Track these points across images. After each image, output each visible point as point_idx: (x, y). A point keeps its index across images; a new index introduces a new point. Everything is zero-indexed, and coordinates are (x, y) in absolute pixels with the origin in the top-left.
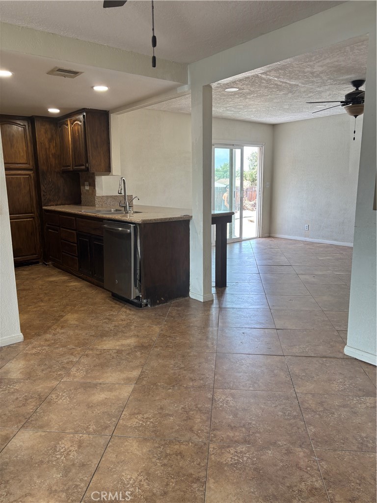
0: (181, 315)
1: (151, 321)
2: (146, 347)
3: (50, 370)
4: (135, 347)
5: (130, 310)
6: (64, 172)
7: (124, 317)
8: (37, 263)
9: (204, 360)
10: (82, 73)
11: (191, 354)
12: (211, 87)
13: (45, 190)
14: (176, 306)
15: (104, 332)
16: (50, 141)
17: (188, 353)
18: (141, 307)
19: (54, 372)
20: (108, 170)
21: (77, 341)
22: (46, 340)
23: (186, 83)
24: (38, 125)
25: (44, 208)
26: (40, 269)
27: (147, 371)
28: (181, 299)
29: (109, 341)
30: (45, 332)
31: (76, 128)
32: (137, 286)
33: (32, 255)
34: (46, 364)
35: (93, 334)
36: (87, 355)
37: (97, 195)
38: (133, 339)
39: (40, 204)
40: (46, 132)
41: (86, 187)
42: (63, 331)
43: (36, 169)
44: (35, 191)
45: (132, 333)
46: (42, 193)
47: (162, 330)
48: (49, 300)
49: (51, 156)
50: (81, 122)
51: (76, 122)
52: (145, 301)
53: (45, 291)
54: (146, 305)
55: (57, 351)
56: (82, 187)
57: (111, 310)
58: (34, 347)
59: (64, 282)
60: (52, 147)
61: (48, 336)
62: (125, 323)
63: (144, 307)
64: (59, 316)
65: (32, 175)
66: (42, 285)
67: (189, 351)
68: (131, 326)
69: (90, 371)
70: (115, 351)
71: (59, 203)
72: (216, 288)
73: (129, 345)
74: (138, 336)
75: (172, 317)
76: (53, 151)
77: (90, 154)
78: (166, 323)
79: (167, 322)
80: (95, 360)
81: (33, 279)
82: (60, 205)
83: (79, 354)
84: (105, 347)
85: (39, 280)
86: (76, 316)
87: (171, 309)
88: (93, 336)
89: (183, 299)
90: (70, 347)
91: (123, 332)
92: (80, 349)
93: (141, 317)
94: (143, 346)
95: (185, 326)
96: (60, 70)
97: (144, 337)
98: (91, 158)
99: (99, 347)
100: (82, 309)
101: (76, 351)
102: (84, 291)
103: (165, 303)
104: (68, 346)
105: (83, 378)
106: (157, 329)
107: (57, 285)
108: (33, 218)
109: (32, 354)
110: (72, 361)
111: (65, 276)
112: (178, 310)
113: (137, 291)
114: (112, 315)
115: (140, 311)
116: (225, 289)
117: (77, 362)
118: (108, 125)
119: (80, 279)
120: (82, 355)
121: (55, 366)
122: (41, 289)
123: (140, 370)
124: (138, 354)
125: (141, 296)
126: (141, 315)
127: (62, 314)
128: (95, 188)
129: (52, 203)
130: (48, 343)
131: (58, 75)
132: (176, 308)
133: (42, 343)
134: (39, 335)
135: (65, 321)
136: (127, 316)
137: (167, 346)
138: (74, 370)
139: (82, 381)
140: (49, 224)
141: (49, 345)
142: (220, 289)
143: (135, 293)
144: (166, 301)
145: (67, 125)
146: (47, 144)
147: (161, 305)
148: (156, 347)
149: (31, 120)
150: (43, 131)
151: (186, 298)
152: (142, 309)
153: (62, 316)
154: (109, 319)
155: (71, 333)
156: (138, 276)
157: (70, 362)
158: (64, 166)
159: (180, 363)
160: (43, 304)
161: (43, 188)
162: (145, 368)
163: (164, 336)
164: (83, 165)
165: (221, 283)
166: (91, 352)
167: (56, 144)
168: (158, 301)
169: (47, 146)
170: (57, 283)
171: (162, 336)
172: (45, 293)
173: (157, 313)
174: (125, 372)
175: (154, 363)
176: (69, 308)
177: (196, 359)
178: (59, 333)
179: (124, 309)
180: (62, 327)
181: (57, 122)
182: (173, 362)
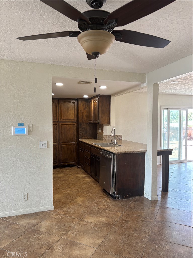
0: (136, 207)
1: (118, 208)
2: (110, 225)
3: (59, 229)
4: (105, 224)
5: (109, 199)
6: (90, 123)
7: (105, 203)
8: (75, 166)
9: (140, 241)
10: (92, 82)
11: (134, 235)
12: (158, 84)
13: (81, 132)
14: (135, 201)
15: (92, 211)
16: (85, 109)
17: (132, 234)
18: (115, 199)
19: (60, 231)
20: (109, 123)
21: (78, 214)
22: (64, 211)
23: (145, 82)
24: (80, 102)
25: (80, 140)
26: (75, 169)
27: (106, 241)
28: (139, 197)
29: (93, 217)
30: (65, 206)
31: (95, 103)
32: (114, 187)
33: (73, 162)
34: (58, 226)
35: (87, 211)
36: (79, 224)
37: (104, 135)
38: (105, 218)
39: (78, 138)
40: (83, 105)
41: (99, 130)
42: (73, 207)
43: (78, 122)
44: (76, 132)
45: (106, 215)
46: (79, 133)
47: (122, 216)
48: (73, 187)
49: (84, 116)
50: (97, 101)
51: (95, 101)
52: (118, 196)
53: (73, 182)
54: (119, 198)
55: (66, 218)
56: (98, 130)
57: (100, 198)
58: (57, 214)
59: (84, 178)
60: (85, 112)
61: (66, 209)
62: (104, 207)
63: (117, 199)
64: (74, 198)
65: (76, 125)
66: (73, 179)
67: (133, 232)
68: (107, 210)
69: (77, 234)
70: (94, 224)
71: (86, 138)
72: (162, 192)
73: (102, 222)
74: (108, 217)
75: (130, 208)
76: (86, 114)
77: (100, 116)
78: (125, 211)
79: (127, 211)
80: (82, 228)
81: (70, 175)
82: (87, 139)
83: (76, 222)
84: (89, 221)
85: (72, 175)
86: (82, 199)
87: (131, 202)
88: (86, 213)
89: (140, 197)
90: (73, 217)
91: (101, 213)
92: (77, 219)
93: (113, 205)
94: (109, 224)
95: (136, 215)
96: (82, 82)
97: (111, 218)
98: (101, 118)
99: (87, 220)
100: (86, 195)
101: (75, 220)
102: (90, 184)
103: (129, 198)
104: (72, 217)
105: (72, 238)
106: (120, 214)
107: (80, 180)
108: (75, 144)
109: (54, 218)
110: (71, 226)
111: (84, 175)
112: (135, 204)
113: (113, 190)
114: (99, 201)
115: (114, 201)
116: (168, 193)
117: (74, 227)
118: (110, 102)
119: (91, 177)
120: (77, 223)
121: (62, 228)
122: (72, 181)
123: (103, 240)
124: (105, 228)
125: (115, 193)
126: (114, 203)
127: (76, 197)
128: (103, 131)
129: (83, 138)
130: (64, 213)
131: (82, 83)
132: (134, 202)
133: (61, 212)
134: (61, 208)
135: (76, 201)
136: (107, 203)
137: (122, 227)
138: (70, 232)
139: (71, 240)
140: (81, 148)
141: (64, 214)
142: (164, 193)
143: (112, 190)
144: (130, 197)
145: (92, 102)
146: (83, 110)
147: (126, 199)
148: (116, 226)
149: (77, 100)
150: (82, 104)
151: (142, 197)
152: (116, 200)
153: (76, 198)
154: (97, 204)
155: (76, 209)
156: (114, 182)
157: (70, 227)
158: (90, 121)
159: (126, 240)
160: (69, 190)
161: (80, 131)
162: (105, 238)
163: (123, 219)
164: (97, 121)
165: (165, 189)
166: (82, 222)
167: (87, 110)
168: (125, 197)
169: (83, 112)
170: (80, 178)
171: (121, 219)
172: (73, 184)
173: (123, 204)
174: (94, 239)
175: (111, 237)
176: (81, 193)
177: (136, 239)
178: (71, 208)
179: (106, 199)
180: (74, 205)
181: (88, 101)
182: (122, 238)
